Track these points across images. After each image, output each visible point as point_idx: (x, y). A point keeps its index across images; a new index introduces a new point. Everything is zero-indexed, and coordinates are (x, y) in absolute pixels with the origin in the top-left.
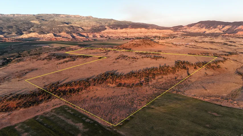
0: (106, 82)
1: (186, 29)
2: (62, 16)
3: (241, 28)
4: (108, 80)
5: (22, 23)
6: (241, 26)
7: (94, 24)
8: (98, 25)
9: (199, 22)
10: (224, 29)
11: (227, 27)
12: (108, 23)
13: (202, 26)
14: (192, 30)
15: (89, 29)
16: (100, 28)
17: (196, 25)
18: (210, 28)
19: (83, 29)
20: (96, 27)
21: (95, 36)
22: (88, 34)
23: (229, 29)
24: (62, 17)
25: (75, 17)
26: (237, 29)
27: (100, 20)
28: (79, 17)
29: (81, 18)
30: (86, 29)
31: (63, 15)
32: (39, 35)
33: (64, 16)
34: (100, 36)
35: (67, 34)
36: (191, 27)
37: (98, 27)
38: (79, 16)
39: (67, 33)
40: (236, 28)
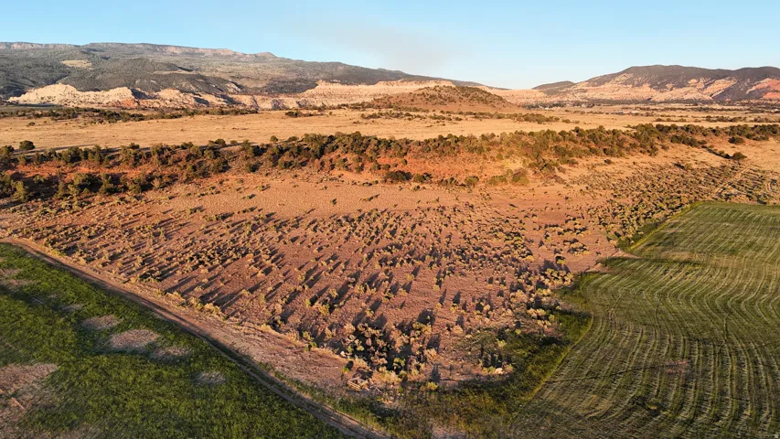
0: (322, 164)
1: (585, 91)
2: (172, 50)
3: (766, 85)
4: (333, 156)
5: (29, 63)
6: (767, 79)
7: (277, 73)
8: (292, 76)
9: (627, 71)
10: (710, 89)
11: (721, 85)
12: (326, 73)
13: (636, 83)
14: (606, 92)
15: (260, 86)
16: (298, 84)
17: (618, 79)
18: (666, 88)
19: (239, 86)
20: (283, 82)
21: (280, 106)
22: (258, 98)
23: (727, 91)
24: (174, 54)
25: (216, 54)
26: (754, 88)
27: (300, 63)
28: (230, 56)
29: (236, 57)
30: (252, 86)
31: (176, 47)
32: (79, 92)
33: (178, 52)
34: (298, 103)
35: (182, 95)
36: (602, 86)
37: (291, 82)
38: (231, 54)
39: (182, 92)
40: (751, 86)
